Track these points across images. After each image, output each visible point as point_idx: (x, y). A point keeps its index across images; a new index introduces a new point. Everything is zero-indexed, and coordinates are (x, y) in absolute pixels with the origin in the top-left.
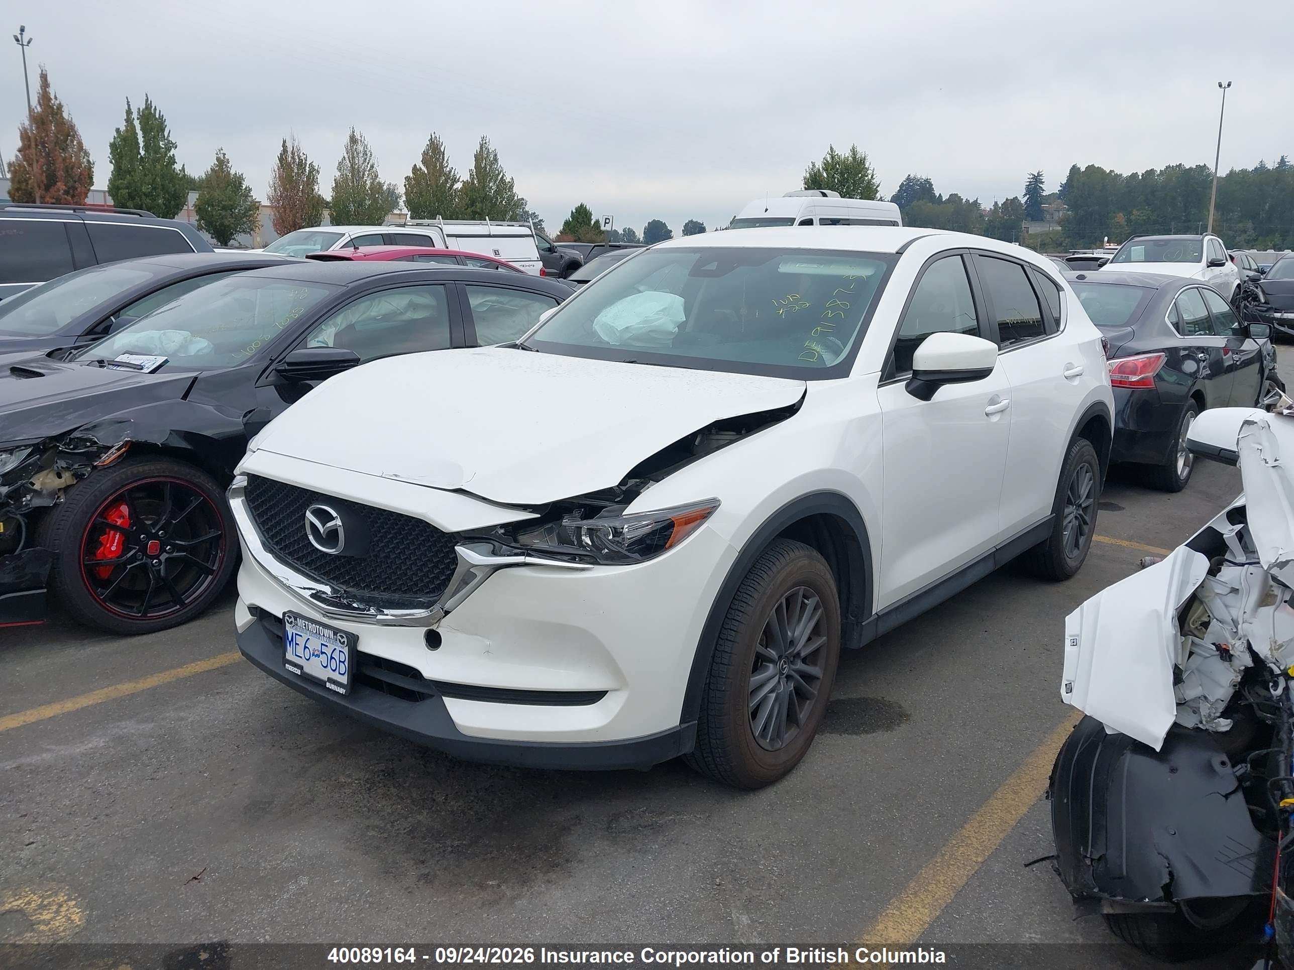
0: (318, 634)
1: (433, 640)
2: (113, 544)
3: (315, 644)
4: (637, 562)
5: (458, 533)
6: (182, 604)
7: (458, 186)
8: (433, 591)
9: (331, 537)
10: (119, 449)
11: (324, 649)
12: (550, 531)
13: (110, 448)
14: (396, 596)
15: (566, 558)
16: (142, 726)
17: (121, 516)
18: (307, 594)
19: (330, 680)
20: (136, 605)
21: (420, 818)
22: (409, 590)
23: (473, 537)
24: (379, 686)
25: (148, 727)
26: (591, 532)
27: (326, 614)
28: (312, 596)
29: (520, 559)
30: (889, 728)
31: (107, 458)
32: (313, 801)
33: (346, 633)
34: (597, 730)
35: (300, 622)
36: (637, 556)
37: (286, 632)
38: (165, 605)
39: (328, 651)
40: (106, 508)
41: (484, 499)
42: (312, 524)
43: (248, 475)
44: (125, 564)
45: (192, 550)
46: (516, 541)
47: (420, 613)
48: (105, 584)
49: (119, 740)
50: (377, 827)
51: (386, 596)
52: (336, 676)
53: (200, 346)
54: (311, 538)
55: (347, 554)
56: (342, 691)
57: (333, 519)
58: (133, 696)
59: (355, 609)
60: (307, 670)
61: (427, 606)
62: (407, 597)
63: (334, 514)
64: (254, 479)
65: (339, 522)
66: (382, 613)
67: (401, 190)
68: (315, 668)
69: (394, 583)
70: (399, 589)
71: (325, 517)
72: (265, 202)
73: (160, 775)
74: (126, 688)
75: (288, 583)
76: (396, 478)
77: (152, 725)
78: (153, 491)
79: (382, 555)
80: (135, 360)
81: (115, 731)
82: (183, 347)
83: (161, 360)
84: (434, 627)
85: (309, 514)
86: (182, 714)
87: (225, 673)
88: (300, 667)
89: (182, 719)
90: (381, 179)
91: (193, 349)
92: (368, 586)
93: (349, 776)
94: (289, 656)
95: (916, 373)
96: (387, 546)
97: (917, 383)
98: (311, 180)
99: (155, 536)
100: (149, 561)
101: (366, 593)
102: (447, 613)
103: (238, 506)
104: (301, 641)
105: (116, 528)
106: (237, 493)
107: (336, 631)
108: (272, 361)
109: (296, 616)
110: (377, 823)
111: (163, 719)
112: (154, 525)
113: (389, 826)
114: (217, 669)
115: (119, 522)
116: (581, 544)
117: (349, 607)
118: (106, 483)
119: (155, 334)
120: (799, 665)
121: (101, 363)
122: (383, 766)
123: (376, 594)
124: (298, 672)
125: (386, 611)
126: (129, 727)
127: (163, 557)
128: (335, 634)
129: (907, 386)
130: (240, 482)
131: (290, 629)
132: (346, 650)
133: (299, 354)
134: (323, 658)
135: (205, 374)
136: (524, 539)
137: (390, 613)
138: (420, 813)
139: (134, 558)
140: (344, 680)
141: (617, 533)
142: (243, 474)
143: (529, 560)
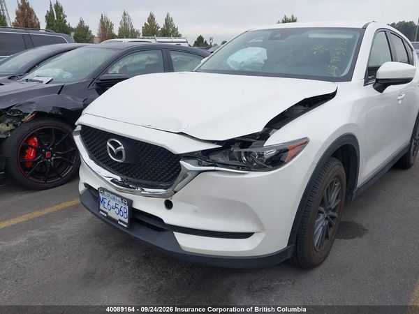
0: (114, 199)
1: (169, 205)
2: (31, 153)
3: (113, 203)
4: (271, 170)
5: (181, 154)
6: (60, 177)
7: (160, 29)
8: (168, 181)
9: (119, 154)
10: (32, 114)
11: (117, 206)
12: (225, 154)
13: (28, 114)
14: (150, 182)
15: (235, 168)
16: (42, 232)
17: (35, 142)
18: (109, 180)
19: (120, 220)
20: (42, 177)
21: (162, 282)
22: (156, 180)
23: (189, 156)
24: (143, 223)
25: (43, 233)
26: (247, 154)
27: (117, 189)
28: (112, 181)
29: (213, 168)
30: (361, 236)
31: (27, 118)
32: (113, 272)
33: (126, 199)
34: (249, 251)
35: (106, 193)
36: (270, 167)
37: (99, 197)
38: (54, 177)
39: (119, 207)
40: (27, 139)
41: (193, 138)
42: (110, 148)
43: (81, 125)
44: (36, 162)
45: (64, 155)
46: (209, 158)
47: (162, 191)
48: (29, 169)
49: (31, 239)
50: (142, 287)
51: (145, 182)
52: (122, 219)
53: (67, 75)
54: (110, 154)
55: (128, 162)
56: (125, 226)
57: (120, 146)
58: (39, 218)
59: (131, 188)
60: (109, 214)
61: (166, 188)
62: (155, 183)
63: (120, 144)
64: (84, 127)
65: (123, 148)
66: (143, 190)
67: (141, 32)
68: (113, 214)
69: (149, 176)
70: (151, 179)
71: (116, 145)
72: (96, 36)
73: (46, 258)
74: (37, 214)
75: (100, 174)
76: (149, 127)
77: (45, 232)
78: (47, 131)
79: (143, 163)
80: (40, 79)
81: (29, 235)
82: (61, 75)
83: (50, 79)
84: (169, 199)
85: (108, 143)
86: (58, 227)
87: (78, 207)
88: (106, 213)
89: (58, 229)
90: (134, 27)
91: (65, 76)
92: (137, 177)
93: (129, 259)
94: (101, 207)
95: (377, 80)
96: (145, 159)
97: (377, 85)
98: (111, 28)
99: (49, 150)
100: (46, 160)
101: (136, 180)
102: (175, 192)
103: (78, 139)
104: (106, 201)
105: (32, 147)
106: (77, 133)
107: (122, 198)
108: (94, 79)
109: (104, 190)
110: (143, 285)
111: (51, 229)
112: (48, 146)
113: (148, 287)
114: (74, 205)
115: (34, 144)
116: (241, 161)
117: (128, 187)
118: (27, 128)
119: (50, 70)
120: (331, 213)
121: (27, 80)
122: (144, 254)
123: (140, 181)
124: (106, 215)
125: (145, 189)
126: (36, 233)
127: (53, 158)
128: (122, 199)
129: (374, 86)
130: (79, 128)
131: (101, 196)
132: (127, 207)
133: (105, 76)
134: (116, 210)
135: (67, 84)
136: (213, 157)
137: (148, 190)
138: (162, 280)
139: (40, 159)
140: (126, 221)
141: (261, 155)
142: (79, 124)
143: (217, 168)
